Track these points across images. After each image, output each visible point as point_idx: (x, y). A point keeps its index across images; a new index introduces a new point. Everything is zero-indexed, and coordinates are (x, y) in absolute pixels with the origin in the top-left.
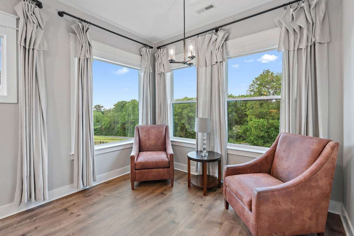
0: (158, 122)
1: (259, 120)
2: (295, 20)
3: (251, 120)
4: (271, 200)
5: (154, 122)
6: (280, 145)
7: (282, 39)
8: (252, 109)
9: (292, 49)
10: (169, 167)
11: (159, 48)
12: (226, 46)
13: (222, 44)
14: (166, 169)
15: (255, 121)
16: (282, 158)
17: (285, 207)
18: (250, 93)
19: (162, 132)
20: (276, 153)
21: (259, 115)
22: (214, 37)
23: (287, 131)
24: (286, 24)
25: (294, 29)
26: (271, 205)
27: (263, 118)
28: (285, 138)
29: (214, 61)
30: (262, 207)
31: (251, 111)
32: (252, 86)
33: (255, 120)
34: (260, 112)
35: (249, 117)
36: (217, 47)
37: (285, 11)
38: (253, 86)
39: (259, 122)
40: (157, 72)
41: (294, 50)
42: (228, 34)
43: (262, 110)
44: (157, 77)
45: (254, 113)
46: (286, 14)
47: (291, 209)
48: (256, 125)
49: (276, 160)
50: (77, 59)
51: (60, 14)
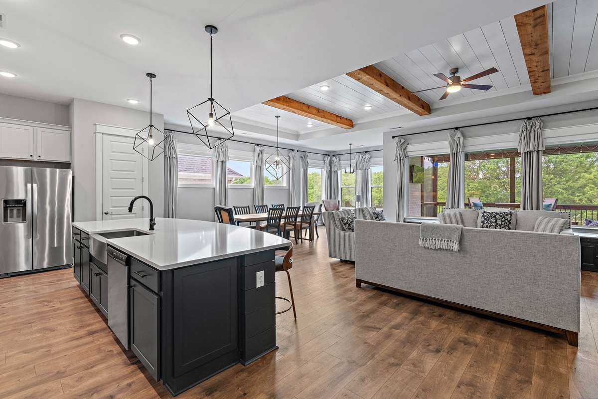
0: (333, 198)
5: (331, 198)
11: (333, 155)
13: (368, 161)
19: (336, 203)
22: (364, 156)
36: (365, 161)
40: (333, 170)
42: (370, 156)
44: (333, 173)
50: (302, 170)
51: (298, 151)
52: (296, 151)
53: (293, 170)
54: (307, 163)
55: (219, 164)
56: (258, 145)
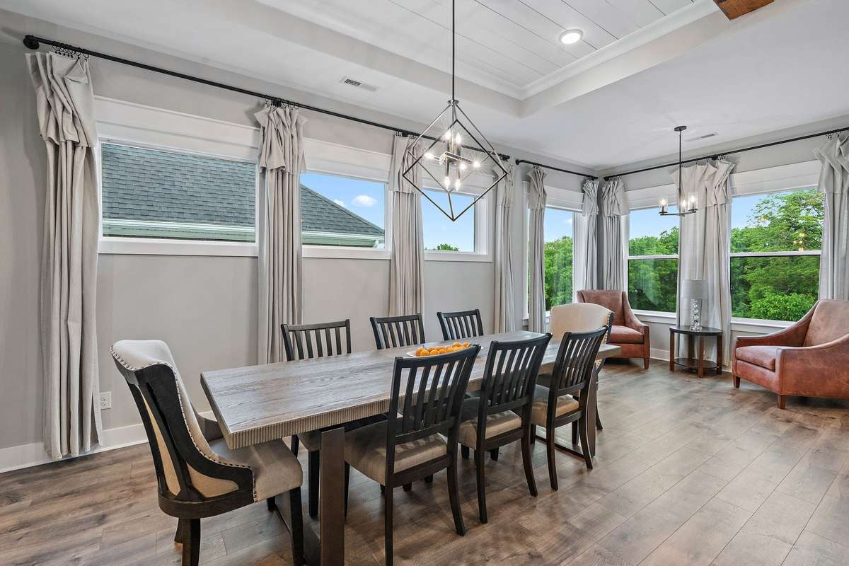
0: (607, 286)
1: (786, 297)
2: (843, 155)
3: (760, 296)
4: (798, 358)
5: (600, 286)
6: (817, 313)
7: (824, 177)
8: (762, 267)
9: (838, 192)
10: (643, 343)
11: (607, 179)
12: (731, 182)
13: (724, 182)
14: (639, 346)
15: (774, 300)
16: (819, 328)
17: (816, 367)
18: (757, 224)
19: (618, 300)
20: (811, 324)
21: (785, 284)
22: (711, 169)
23: (830, 297)
24: (830, 159)
25: (842, 167)
26: (798, 362)
27: (799, 293)
28: (824, 305)
29: (711, 203)
30: (787, 364)
31: (759, 271)
32: (765, 205)
33: (773, 298)
34: (790, 276)
35: (753, 288)
36: (716, 183)
37: (829, 141)
38: (769, 205)
39: (786, 302)
40: (606, 214)
41: (842, 194)
42: (734, 165)
43: (799, 271)
44: (606, 222)
45: (772, 279)
46: (831, 145)
47: (824, 369)
48: (778, 311)
49: (810, 332)
50: (529, 210)
51: (518, 162)
52: (512, 161)
53: (506, 209)
54: (542, 194)
55: (270, 178)
56: (405, 134)
